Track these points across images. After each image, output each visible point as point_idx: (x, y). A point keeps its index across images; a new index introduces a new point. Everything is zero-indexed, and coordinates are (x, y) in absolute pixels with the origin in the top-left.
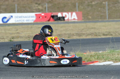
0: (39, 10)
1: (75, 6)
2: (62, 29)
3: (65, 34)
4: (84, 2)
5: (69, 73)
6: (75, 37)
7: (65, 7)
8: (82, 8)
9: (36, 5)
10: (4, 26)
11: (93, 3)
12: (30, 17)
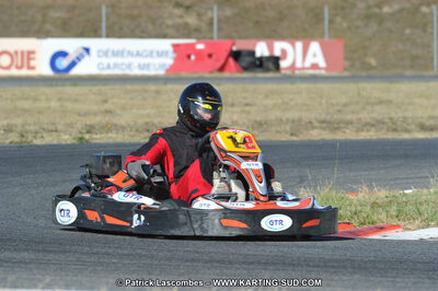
0: (185, 31)
1: (318, 19)
2: (269, 102)
3: (280, 121)
4: (354, 6)
5: (293, 265)
6: (316, 135)
7: (281, 20)
8: (345, 25)
9: (177, 11)
10: (57, 85)
11: (386, 9)
12: (155, 54)
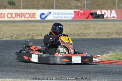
0: (77, 7)
1: (115, 4)
2: (101, 27)
3: (104, 32)
6: (114, 36)
7: (104, 4)
9: (75, 2)
10: (42, 23)
12: (69, 14)
